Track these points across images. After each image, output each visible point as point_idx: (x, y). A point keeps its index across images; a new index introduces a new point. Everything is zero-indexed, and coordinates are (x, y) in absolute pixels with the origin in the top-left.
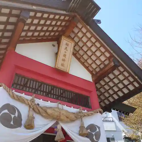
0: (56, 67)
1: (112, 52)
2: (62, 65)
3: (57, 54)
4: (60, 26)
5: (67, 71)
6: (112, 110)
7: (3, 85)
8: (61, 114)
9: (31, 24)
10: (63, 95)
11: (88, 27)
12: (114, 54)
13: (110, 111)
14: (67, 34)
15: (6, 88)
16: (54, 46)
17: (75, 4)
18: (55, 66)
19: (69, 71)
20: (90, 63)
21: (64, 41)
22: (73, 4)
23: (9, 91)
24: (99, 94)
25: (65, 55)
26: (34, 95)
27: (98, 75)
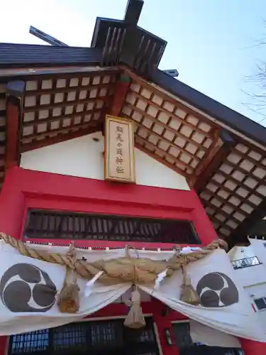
0: (107, 177)
1: (212, 119)
2: (119, 171)
3: (104, 153)
4: (98, 98)
5: (133, 180)
6: (250, 240)
7: (4, 235)
8: (136, 268)
9: (38, 107)
10: (139, 231)
11: (153, 84)
12: (218, 122)
13: (248, 244)
14: (115, 109)
15: (10, 240)
16: (96, 140)
17: (113, 48)
18: (105, 176)
19: (135, 180)
20: (176, 155)
21: (112, 124)
22: (110, 49)
23: (16, 244)
24: (212, 212)
25: (120, 152)
26: (73, 242)
27: (198, 173)
